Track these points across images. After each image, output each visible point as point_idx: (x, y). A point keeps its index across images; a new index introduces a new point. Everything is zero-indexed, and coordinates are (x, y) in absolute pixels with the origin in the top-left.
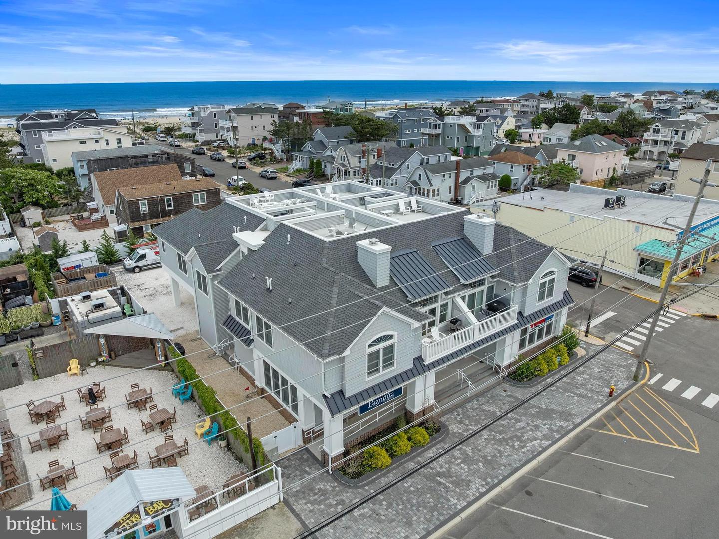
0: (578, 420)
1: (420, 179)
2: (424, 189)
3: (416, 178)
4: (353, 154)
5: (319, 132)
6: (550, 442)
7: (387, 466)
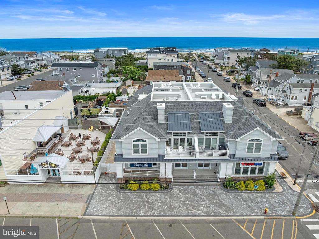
0: (232, 214)
1: (287, 90)
2: (288, 95)
3: (285, 89)
4: (264, 74)
5: (258, 62)
6: (206, 215)
7: (134, 190)
